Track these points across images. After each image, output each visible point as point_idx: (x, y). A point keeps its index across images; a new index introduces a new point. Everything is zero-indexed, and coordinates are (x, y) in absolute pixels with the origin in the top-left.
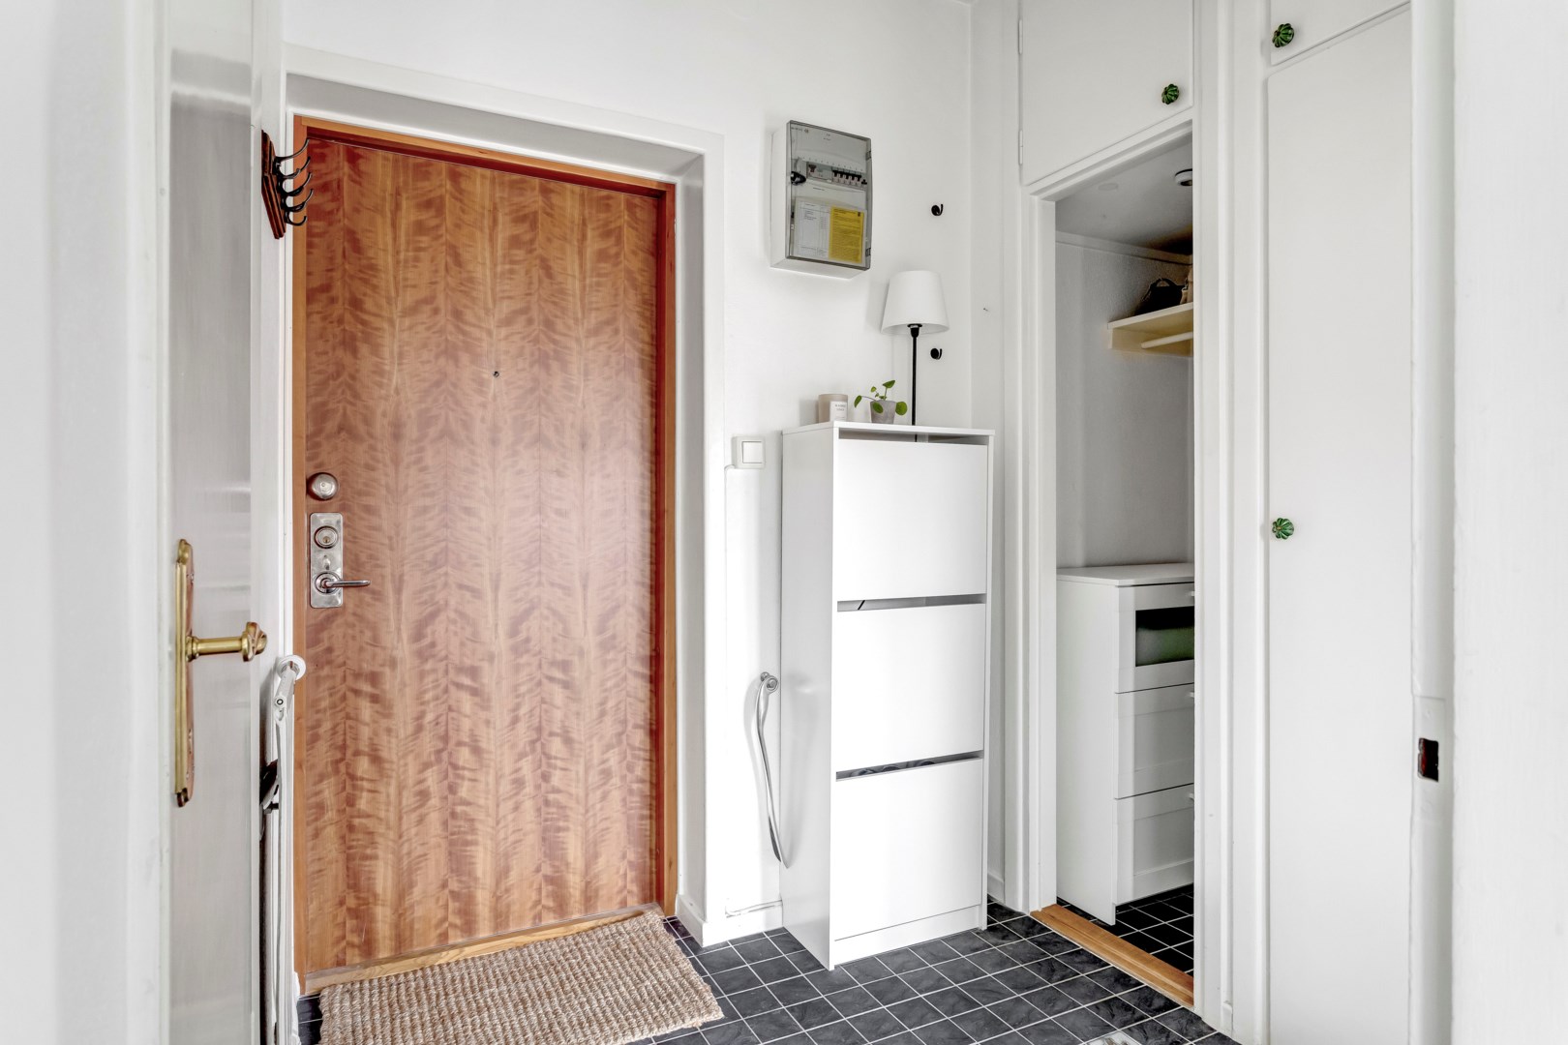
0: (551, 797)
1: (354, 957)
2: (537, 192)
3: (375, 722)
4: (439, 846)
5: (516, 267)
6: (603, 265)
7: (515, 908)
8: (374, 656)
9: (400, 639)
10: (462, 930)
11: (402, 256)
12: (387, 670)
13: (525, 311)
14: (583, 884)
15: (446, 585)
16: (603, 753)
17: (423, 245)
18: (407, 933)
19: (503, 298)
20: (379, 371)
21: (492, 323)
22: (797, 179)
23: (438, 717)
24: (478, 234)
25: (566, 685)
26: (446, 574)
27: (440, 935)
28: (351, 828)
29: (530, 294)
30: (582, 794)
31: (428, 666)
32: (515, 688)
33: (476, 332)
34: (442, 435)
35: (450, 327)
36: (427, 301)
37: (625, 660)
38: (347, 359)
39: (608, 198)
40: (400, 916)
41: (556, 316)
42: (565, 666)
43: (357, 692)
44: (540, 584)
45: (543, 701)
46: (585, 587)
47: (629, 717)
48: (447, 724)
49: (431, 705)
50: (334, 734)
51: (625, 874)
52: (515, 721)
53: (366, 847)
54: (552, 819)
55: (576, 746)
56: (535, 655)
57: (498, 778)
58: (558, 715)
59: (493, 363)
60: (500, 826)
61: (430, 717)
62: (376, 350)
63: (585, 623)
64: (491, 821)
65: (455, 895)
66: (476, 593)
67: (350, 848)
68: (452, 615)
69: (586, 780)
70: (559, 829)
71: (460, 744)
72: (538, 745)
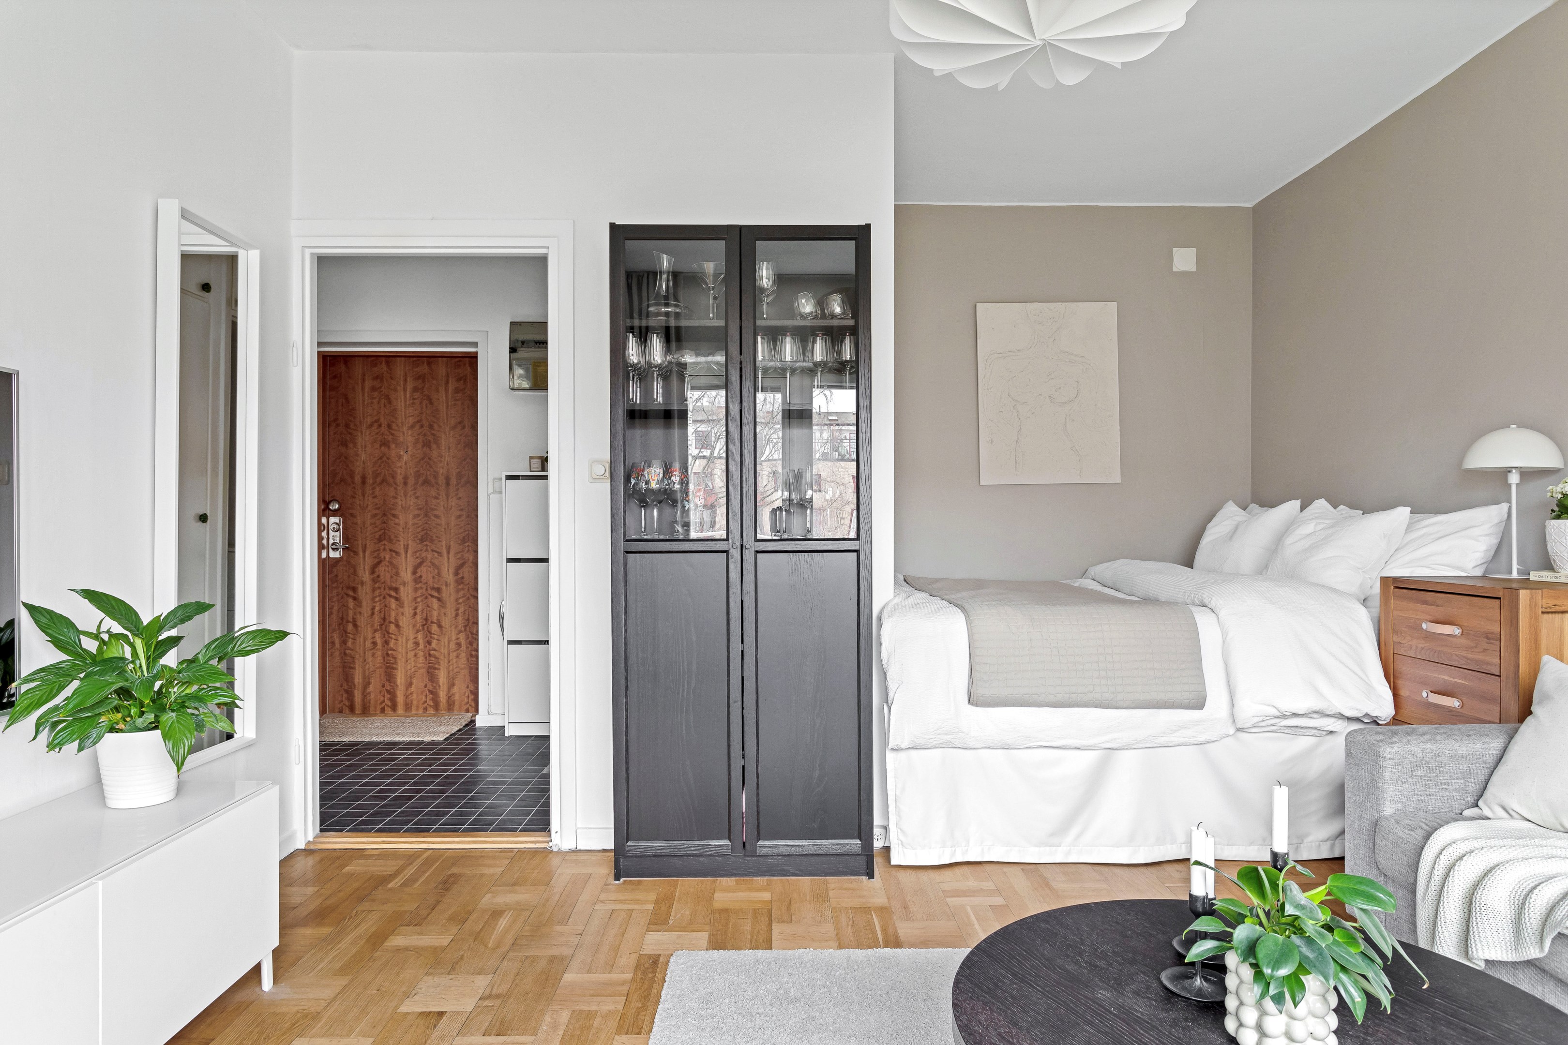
0: (432, 652)
1: (347, 710)
2: (425, 364)
3: (354, 609)
4: (381, 668)
5: (416, 401)
6: (456, 395)
7: (415, 702)
8: (354, 580)
9: (365, 573)
10: (391, 708)
11: (366, 402)
12: (360, 586)
13: (419, 421)
14: (447, 697)
15: (384, 549)
16: (457, 634)
17: (374, 396)
18: (368, 705)
19: (409, 416)
20: (357, 455)
21: (405, 429)
22: (513, 350)
23: (381, 609)
24: (399, 388)
25: (439, 599)
26: (384, 544)
27: (382, 708)
28: (345, 654)
29: (422, 413)
30: (446, 653)
31: (377, 585)
32: (415, 599)
33: (397, 434)
34: (383, 481)
35: (386, 432)
36: (376, 421)
37: (469, 590)
38: (342, 449)
39: (459, 361)
40: (365, 696)
41: (434, 422)
42: (438, 590)
43: (347, 595)
44: (426, 550)
45: (428, 606)
46: (448, 553)
47: (470, 618)
48: (385, 613)
49: (378, 603)
50: (338, 612)
51: (468, 696)
52: (415, 614)
53: (350, 663)
54: (432, 663)
55: (444, 629)
56: (424, 584)
57: (407, 640)
58: (435, 614)
59: (405, 447)
60: (408, 663)
61: (377, 609)
62: (355, 444)
63: (448, 570)
64: (404, 660)
65: (388, 692)
66: (398, 554)
67: (345, 662)
68: (387, 563)
69: (449, 647)
70: (435, 669)
71: (390, 622)
72: (425, 627)
